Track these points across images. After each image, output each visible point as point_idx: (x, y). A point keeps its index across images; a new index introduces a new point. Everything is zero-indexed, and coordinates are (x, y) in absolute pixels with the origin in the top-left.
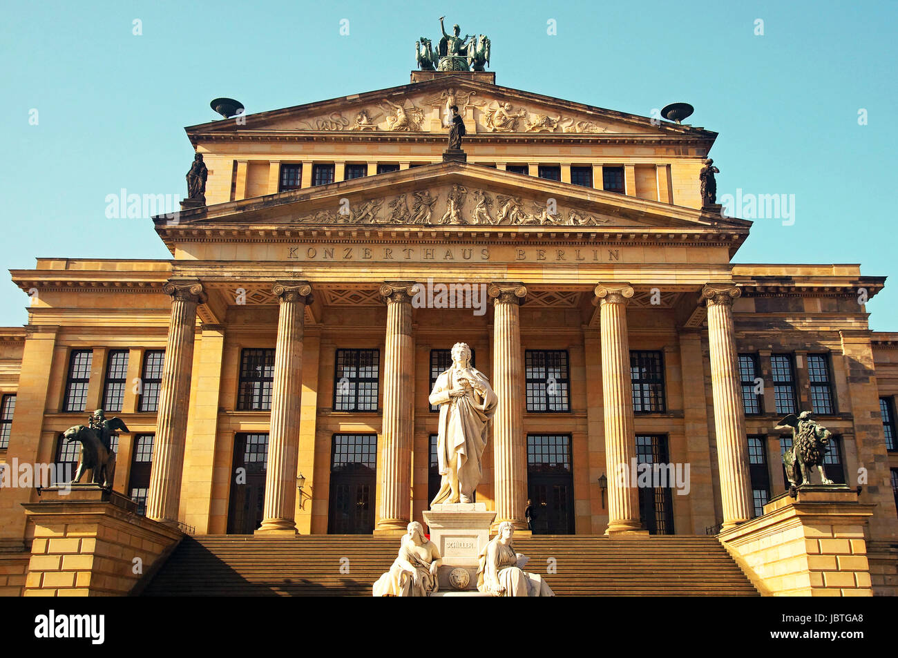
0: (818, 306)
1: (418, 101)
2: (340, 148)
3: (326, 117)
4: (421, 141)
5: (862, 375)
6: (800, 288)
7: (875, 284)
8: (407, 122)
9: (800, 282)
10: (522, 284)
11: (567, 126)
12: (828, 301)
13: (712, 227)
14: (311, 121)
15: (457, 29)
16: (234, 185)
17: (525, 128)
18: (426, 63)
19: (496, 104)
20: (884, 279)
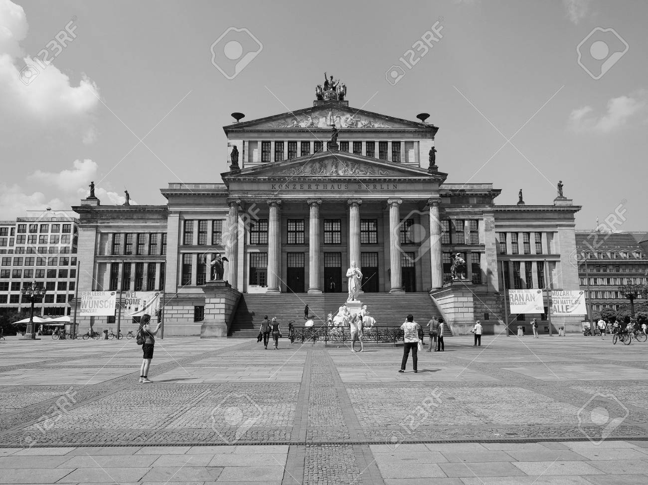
0: (475, 201)
1: (316, 114)
2: (286, 135)
3: (279, 121)
4: (318, 132)
5: (490, 229)
6: (468, 194)
7: (498, 191)
8: (312, 124)
9: (468, 191)
10: (360, 199)
11: (377, 125)
12: (479, 199)
13: (433, 176)
14: (273, 123)
15: (332, 77)
16: (244, 151)
17: (360, 126)
18: (320, 97)
19: (348, 116)
20: (501, 190)
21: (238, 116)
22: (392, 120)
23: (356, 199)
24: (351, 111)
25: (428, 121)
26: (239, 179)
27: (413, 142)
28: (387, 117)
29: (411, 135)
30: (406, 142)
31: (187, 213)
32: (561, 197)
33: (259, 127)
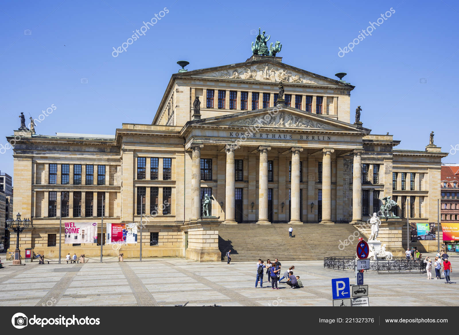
0: (379, 149)
1: (255, 67)
2: (228, 84)
3: (222, 72)
4: (257, 84)
5: (389, 172)
6: (375, 144)
7: (398, 142)
8: (251, 77)
9: (375, 142)
10: (302, 147)
11: (306, 81)
12: (382, 147)
13: (359, 131)
14: (217, 73)
16: (191, 97)
17: (291, 80)
19: (282, 71)
20: (400, 141)
21: (183, 64)
22: (318, 77)
23: (299, 147)
24: (284, 66)
25: (345, 80)
26: (203, 127)
27: (333, 97)
28: (314, 74)
29: (332, 91)
30: (328, 97)
31: (140, 151)
32: (432, 145)
33: (205, 77)
